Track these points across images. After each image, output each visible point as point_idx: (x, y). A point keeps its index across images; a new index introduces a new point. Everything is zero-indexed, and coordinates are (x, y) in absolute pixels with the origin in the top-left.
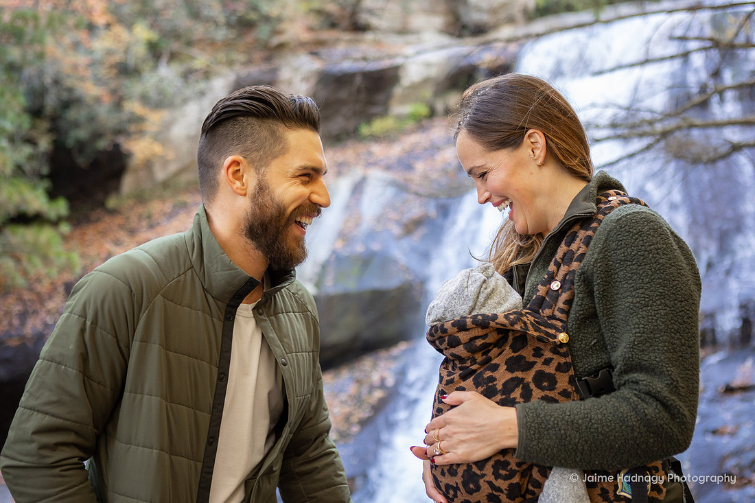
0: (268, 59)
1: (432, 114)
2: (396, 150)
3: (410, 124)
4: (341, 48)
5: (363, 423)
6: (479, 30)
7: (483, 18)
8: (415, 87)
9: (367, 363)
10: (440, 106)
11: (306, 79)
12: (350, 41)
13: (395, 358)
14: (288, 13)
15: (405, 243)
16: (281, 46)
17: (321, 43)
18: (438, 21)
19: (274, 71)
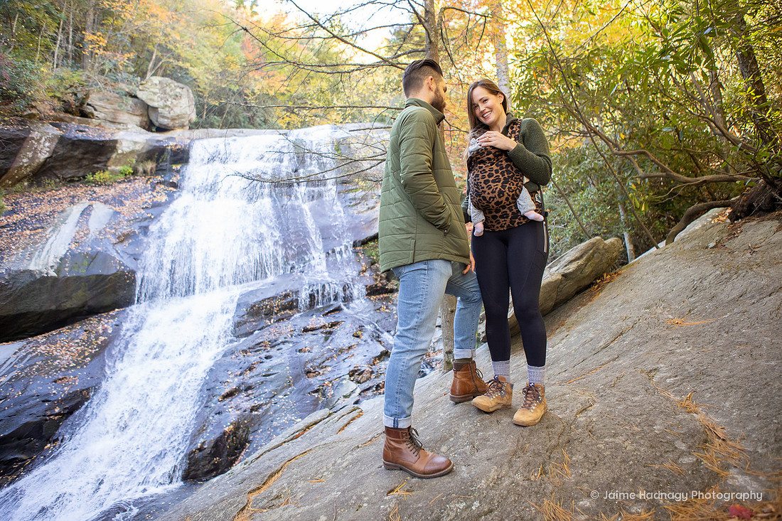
0: (22, 123)
1: (135, 173)
2: (111, 192)
3: (121, 177)
4: (74, 125)
5: (93, 356)
6: (161, 129)
7: (165, 121)
8: (124, 155)
9: (94, 320)
10: (140, 169)
11: (50, 140)
12: (80, 122)
13: (113, 317)
14: (37, 96)
15: (119, 247)
16: (31, 116)
17: (62, 120)
18: (138, 119)
19: (29, 131)
